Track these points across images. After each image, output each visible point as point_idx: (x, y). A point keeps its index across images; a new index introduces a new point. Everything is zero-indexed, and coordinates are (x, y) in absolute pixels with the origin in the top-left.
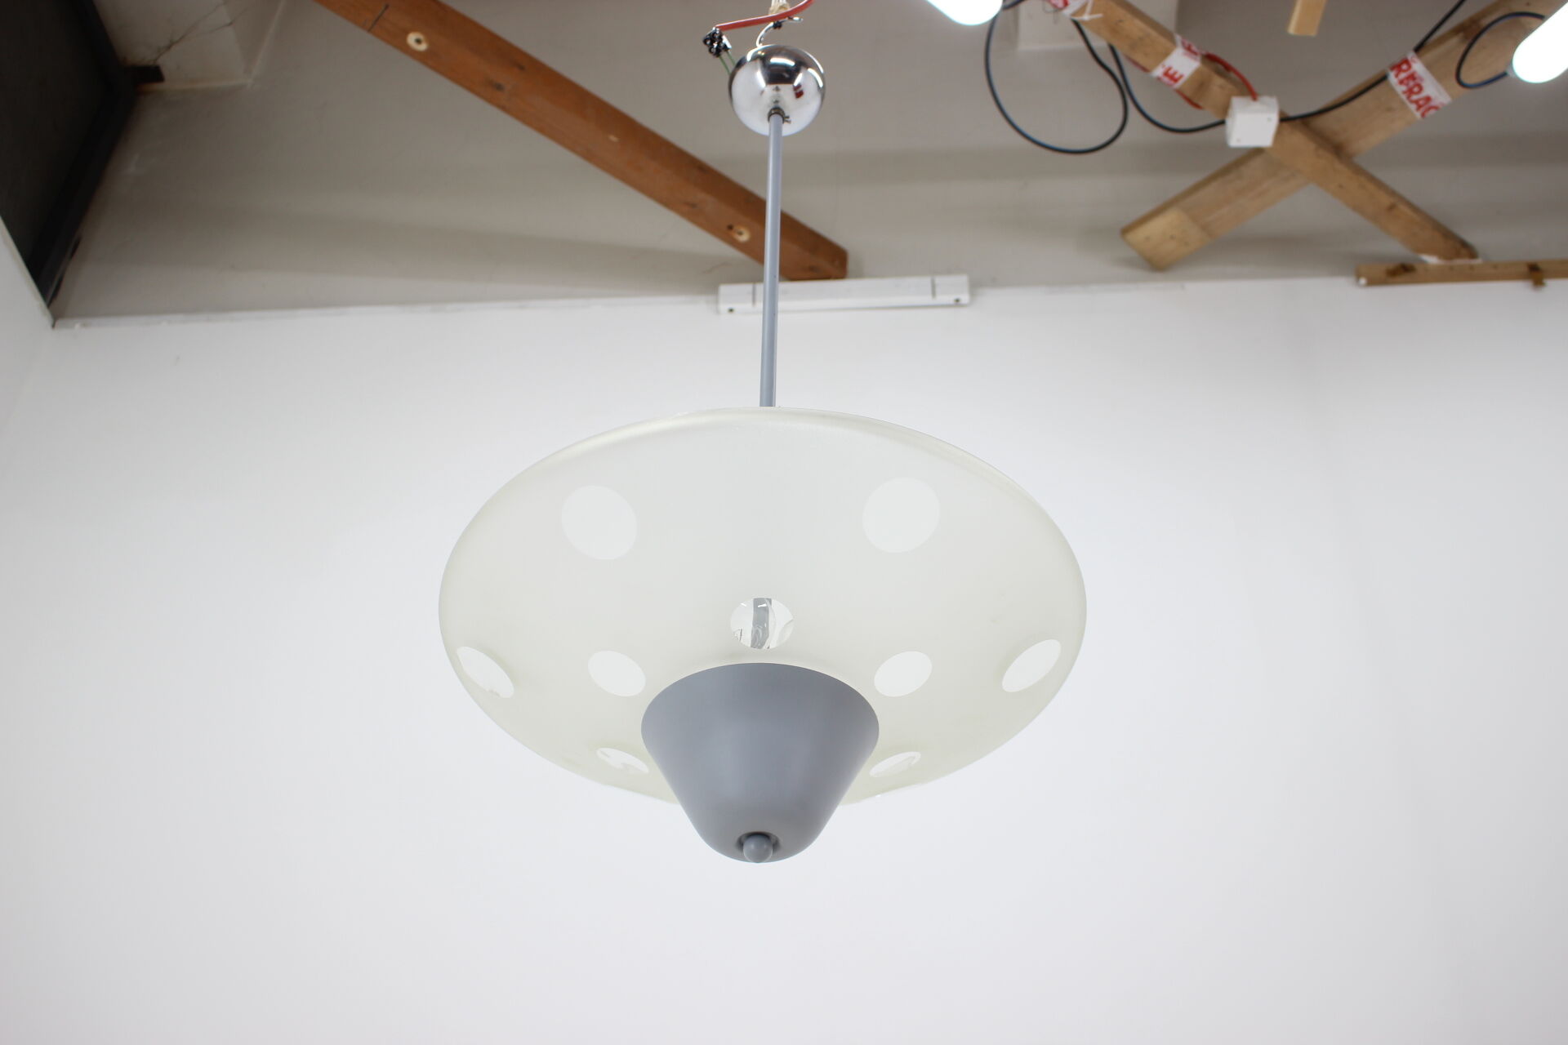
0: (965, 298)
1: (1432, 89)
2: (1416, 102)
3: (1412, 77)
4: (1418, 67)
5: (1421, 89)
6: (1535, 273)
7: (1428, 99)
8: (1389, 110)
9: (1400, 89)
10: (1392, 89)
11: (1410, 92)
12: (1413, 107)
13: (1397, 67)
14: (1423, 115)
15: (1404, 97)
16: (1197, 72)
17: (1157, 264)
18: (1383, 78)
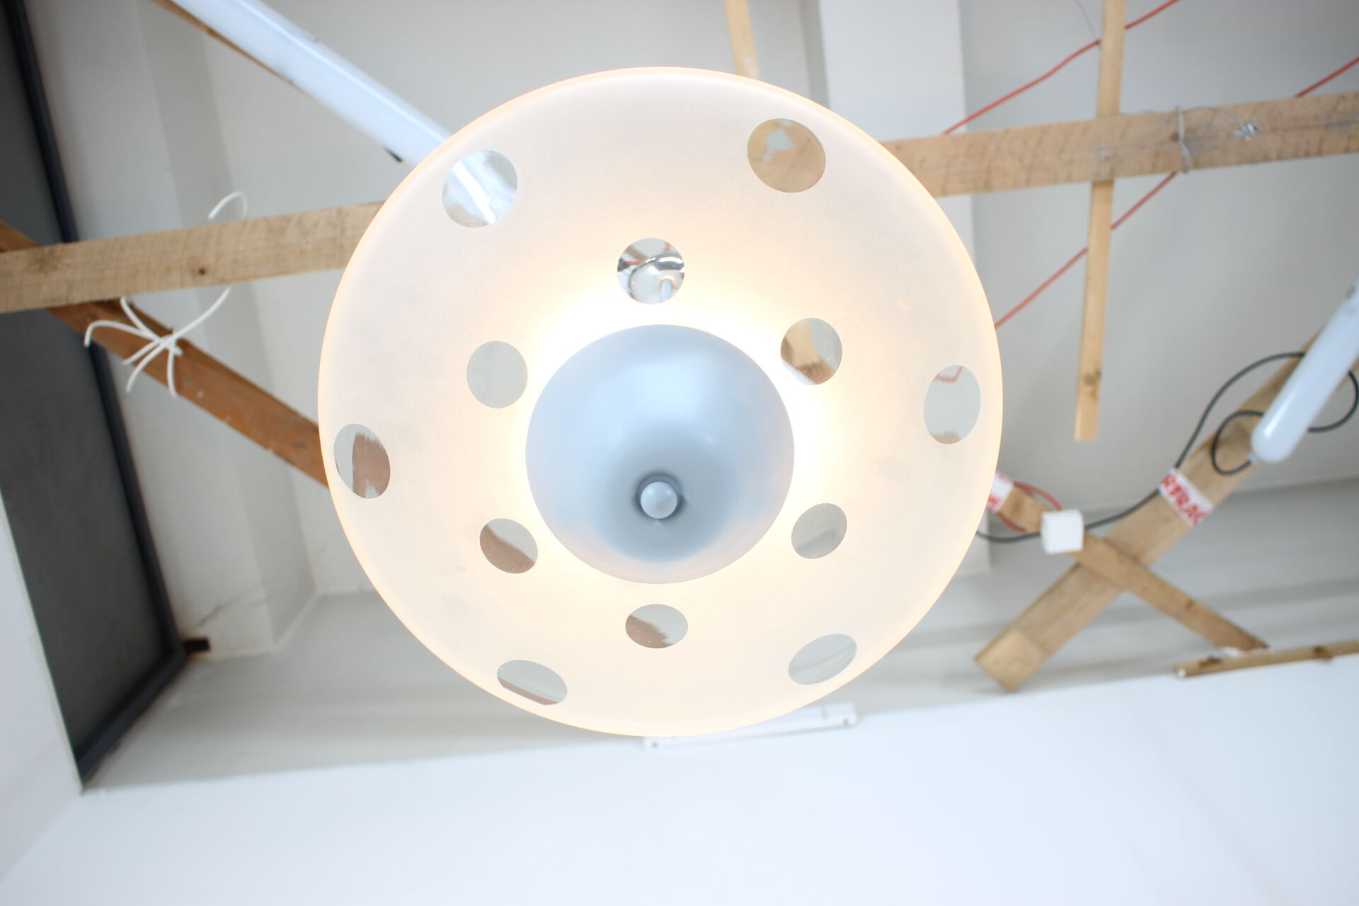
0: (852, 718)
1: (1195, 498)
2: (1187, 511)
3: (1178, 489)
4: (1181, 480)
5: (1187, 500)
6: (1321, 653)
7: (1195, 508)
8: (1167, 520)
9: (1172, 500)
10: (1165, 502)
11: (1180, 502)
12: (1185, 516)
13: (1166, 482)
14: (1195, 521)
15: (1176, 507)
16: (1012, 495)
17: (1009, 686)
18: (1156, 493)
